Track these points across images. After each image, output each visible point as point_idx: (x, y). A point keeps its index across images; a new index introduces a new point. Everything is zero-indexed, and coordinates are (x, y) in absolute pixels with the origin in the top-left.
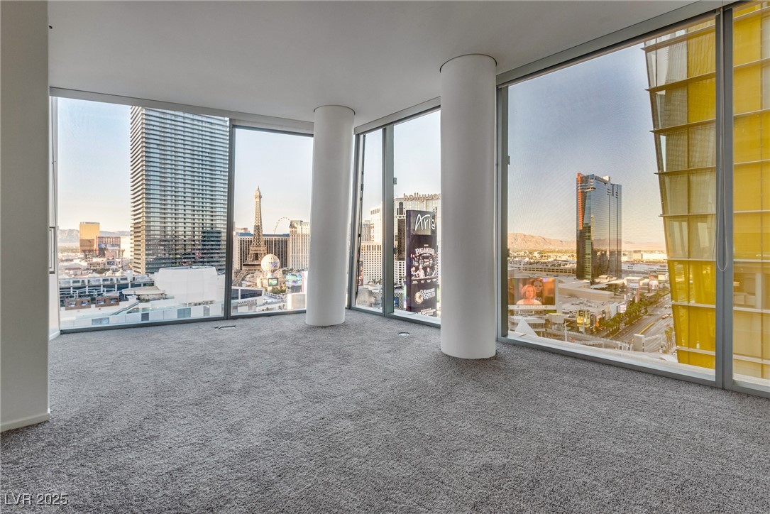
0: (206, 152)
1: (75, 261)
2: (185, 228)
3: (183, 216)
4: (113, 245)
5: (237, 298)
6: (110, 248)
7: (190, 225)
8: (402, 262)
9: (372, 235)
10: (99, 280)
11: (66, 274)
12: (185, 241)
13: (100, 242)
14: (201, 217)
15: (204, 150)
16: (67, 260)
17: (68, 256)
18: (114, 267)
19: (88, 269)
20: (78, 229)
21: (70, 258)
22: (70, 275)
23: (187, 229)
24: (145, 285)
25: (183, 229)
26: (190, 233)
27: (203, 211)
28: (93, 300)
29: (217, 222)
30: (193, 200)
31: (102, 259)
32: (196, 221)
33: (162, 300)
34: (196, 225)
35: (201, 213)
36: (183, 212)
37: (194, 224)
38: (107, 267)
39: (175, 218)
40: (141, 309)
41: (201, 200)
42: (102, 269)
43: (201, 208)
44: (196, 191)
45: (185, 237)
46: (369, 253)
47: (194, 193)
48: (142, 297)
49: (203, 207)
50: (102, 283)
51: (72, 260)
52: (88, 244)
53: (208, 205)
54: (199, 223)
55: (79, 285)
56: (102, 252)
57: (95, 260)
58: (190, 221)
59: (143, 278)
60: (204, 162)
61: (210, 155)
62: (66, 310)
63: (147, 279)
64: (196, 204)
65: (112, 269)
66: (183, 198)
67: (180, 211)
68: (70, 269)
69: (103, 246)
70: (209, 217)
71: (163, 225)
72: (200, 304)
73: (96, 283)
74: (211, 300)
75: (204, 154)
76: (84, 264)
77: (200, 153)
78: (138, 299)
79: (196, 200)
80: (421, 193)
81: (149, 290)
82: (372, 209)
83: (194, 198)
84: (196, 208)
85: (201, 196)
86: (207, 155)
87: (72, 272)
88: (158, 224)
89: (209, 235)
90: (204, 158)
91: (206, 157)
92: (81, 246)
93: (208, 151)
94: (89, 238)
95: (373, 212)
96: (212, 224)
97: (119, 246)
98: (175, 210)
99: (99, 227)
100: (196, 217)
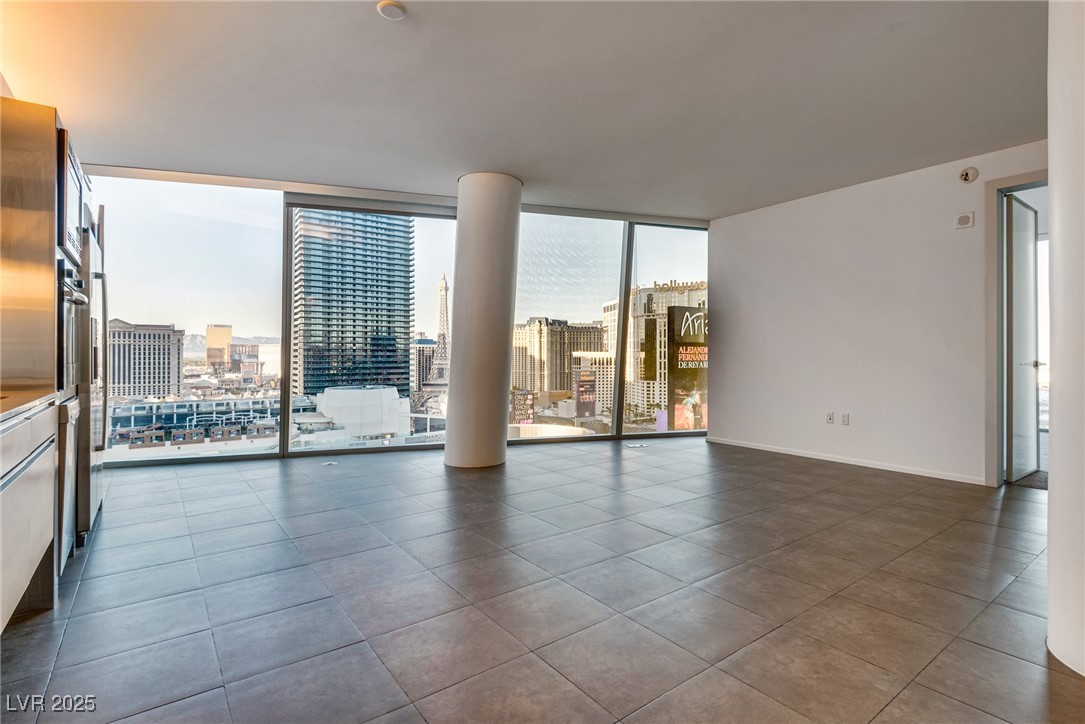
0: (381, 228)
1: (204, 377)
2: (354, 333)
3: (352, 317)
4: (250, 356)
5: (425, 430)
6: (246, 360)
7: (360, 329)
8: (651, 382)
9: (605, 342)
10: (248, 403)
11: (194, 394)
12: (354, 350)
13: (232, 351)
14: (375, 318)
15: (379, 225)
16: (192, 376)
17: (193, 370)
18: (252, 386)
19: (219, 388)
20: (204, 334)
21: (195, 373)
22: (198, 396)
23: (357, 334)
24: (304, 410)
25: (352, 335)
26: (360, 340)
27: (377, 310)
28: (244, 430)
29: (396, 324)
30: (365, 294)
31: (236, 374)
32: (369, 323)
33: (329, 431)
34: (369, 329)
35: (375, 312)
36: (352, 311)
37: (366, 327)
38: (243, 385)
39: (342, 320)
40: (303, 443)
41: (375, 294)
42: (237, 389)
43: (375, 306)
44: (369, 282)
45: (354, 345)
46: (601, 370)
47: (366, 286)
48: (304, 427)
49: (377, 304)
50: (251, 406)
51: (198, 376)
52: (219, 354)
53: (384, 301)
54: (372, 326)
55: (223, 408)
56: (236, 366)
57: (228, 376)
58: (361, 323)
59: (302, 401)
60: (380, 242)
61: (387, 233)
62: (211, 441)
63: (306, 402)
64: (369, 300)
65: (250, 389)
66: (352, 293)
67: (348, 310)
68: (197, 388)
69: (237, 357)
70: (385, 318)
71: (328, 329)
72: (377, 438)
73: (245, 407)
74: (391, 432)
75: (379, 231)
76: (214, 381)
77: (375, 230)
78: (299, 429)
79: (369, 294)
80: (680, 281)
81: (310, 417)
82: (606, 305)
83: (366, 292)
84: (369, 306)
85: (375, 289)
86: (383, 232)
87: (200, 392)
88: (321, 327)
89: (385, 342)
90: (379, 237)
91: (382, 234)
92: (208, 357)
93: (384, 226)
94: (218, 347)
95: (606, 310)
96: (389, 328)
97: (257, 357)
98: (342, 308)
99: (231, 332)
100: (369, 317)
